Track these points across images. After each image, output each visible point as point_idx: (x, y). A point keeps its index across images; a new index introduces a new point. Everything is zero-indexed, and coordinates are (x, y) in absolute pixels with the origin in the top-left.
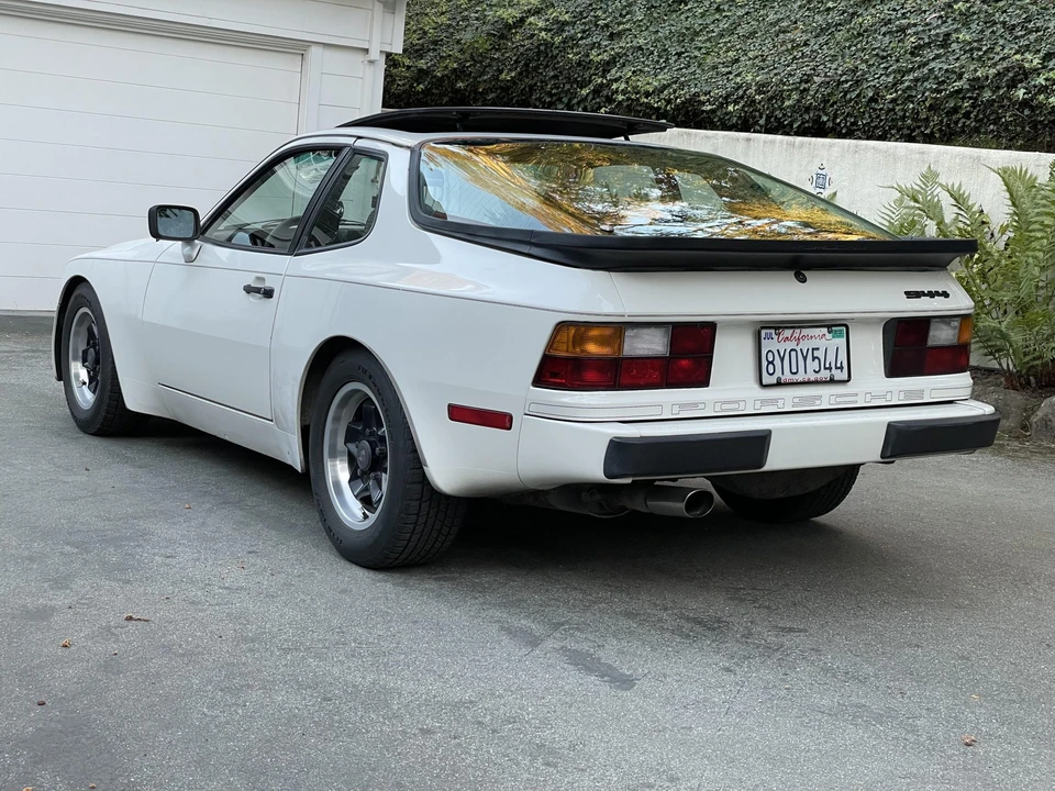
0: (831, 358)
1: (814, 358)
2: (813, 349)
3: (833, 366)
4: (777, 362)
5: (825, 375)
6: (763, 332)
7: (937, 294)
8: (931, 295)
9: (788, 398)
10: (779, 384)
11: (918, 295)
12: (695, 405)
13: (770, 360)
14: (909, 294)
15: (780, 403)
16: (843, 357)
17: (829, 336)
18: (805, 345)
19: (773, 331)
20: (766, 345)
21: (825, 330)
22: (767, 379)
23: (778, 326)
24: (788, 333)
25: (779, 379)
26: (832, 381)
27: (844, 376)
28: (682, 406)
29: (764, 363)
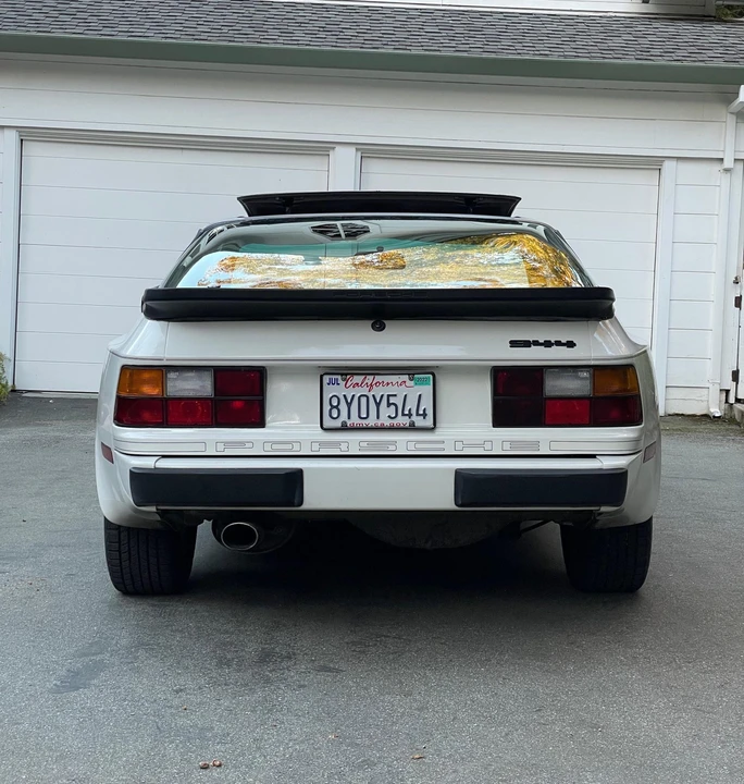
0: (411, 405)
1: (389, 405)
2: (389, 396)
3: (414, 412)
4: (343, 407)
5: (402, 421)
6: (326, 379)
7: (558, 343)
8: (548, 344)
9: (353, 442)
10: (344, 428)
11: (527, 344)
12: (242, 444)
13: (335, 404)
14: (514, 344)
15: (344, 447)
16: (427, 404)
17: (409, 383)
18: (378, 392)
19: (339, 377)
20: (329, 392)
21: (406, 378)
22: (328, 423)
23: (345, 372)
24: (358, 379)
25: (344, 424)
26: (412, 428)
27: (429, 422)
28: (227, 444)
29: (327, 408)
